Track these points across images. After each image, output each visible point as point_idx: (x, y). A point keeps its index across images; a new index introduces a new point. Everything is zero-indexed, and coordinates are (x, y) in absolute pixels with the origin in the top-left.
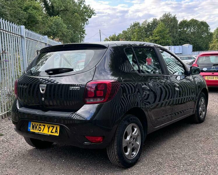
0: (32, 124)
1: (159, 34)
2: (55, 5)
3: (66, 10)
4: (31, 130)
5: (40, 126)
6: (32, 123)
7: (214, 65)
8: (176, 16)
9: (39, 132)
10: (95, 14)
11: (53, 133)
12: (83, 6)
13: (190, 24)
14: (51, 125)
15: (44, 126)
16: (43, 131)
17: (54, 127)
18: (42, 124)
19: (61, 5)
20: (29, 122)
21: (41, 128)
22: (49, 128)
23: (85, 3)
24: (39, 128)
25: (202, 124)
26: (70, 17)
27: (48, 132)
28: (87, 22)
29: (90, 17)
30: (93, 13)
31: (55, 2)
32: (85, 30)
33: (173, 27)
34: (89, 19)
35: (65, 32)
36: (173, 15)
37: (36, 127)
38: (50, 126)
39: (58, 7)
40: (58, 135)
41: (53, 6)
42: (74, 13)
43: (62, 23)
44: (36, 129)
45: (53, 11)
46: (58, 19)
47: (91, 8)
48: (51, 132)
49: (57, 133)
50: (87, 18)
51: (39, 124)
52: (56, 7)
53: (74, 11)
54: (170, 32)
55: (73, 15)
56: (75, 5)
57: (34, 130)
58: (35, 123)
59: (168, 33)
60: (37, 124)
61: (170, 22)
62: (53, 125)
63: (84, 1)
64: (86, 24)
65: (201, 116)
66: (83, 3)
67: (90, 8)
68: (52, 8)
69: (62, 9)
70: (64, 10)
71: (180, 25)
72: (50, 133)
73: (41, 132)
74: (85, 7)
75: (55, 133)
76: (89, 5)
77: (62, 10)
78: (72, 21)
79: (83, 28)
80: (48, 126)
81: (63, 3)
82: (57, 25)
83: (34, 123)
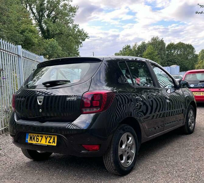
0: (30, 136)
1: (148, 56)
2: (50, 28)
3: (61, 33)
4: (29, 142)
5: (38, 137)
6: (29, 134)
7: (201, 82)
8: (163, 39)
9: (37, 143)
10: (88, 37)
11: (51, 143)
12: (77, 30)
13: (177, 46)
14: (49, 136)
15: (42, 137)
16: (40, 142)
17: (51, 137)
18: (39, 135)
19: (56, 29)
20: (27, 134)
21: (38, 139)
22: (46, 139)
23: (78, 27)
24: (37, 139)
25: (191, 135)
26: (65, 40)
27: (46, 142)
28: (81, 44)
29: (84, 40)
30: (87, 37)
31: (50, 26)
32: (79, 53)
33: (161, 49)
34: (83, 42)
35: (60, 54)
36: (160, 39)
37: (34, 138)
38: (47, 137)
39: (53, 31)
40: (55, 145)
41: (48, 30)
42: (68, 37)
43: (57, 45)
44: (34, 140)
45: (49, 35)
46: (53, 41)
47: (85, 32)
48: (49, 142)
49: (55, 143)
50: (81, 41)
51: (37, 135)
52: (52, 30)
53: (68, 35)
54: (159, 54)
55: (68, 39)
56: (70, 29)
57: (31, 141)
58: (33, 134)
59: (157, 55)
60: (35, 135)
61: (158, 45)
62: (51, 136)
63: (78, 25)
64: (80, 47)
65: (190, 127)
66: (77, 27)
67: (83, 32)
68: (48, 32)
69: (57, 32)
70: (59, 34)
71: (167, 48)
72: (47, 144)
73: (39, 142)
74: (79, 31)
75: (53, 143)
76: (83, 29)
77: (57, 34)
78: (66, 43)
79: (78, 51)
80: (45, 137)
81: (58, 27)
82: (53, 47)
83: (31, 135)
